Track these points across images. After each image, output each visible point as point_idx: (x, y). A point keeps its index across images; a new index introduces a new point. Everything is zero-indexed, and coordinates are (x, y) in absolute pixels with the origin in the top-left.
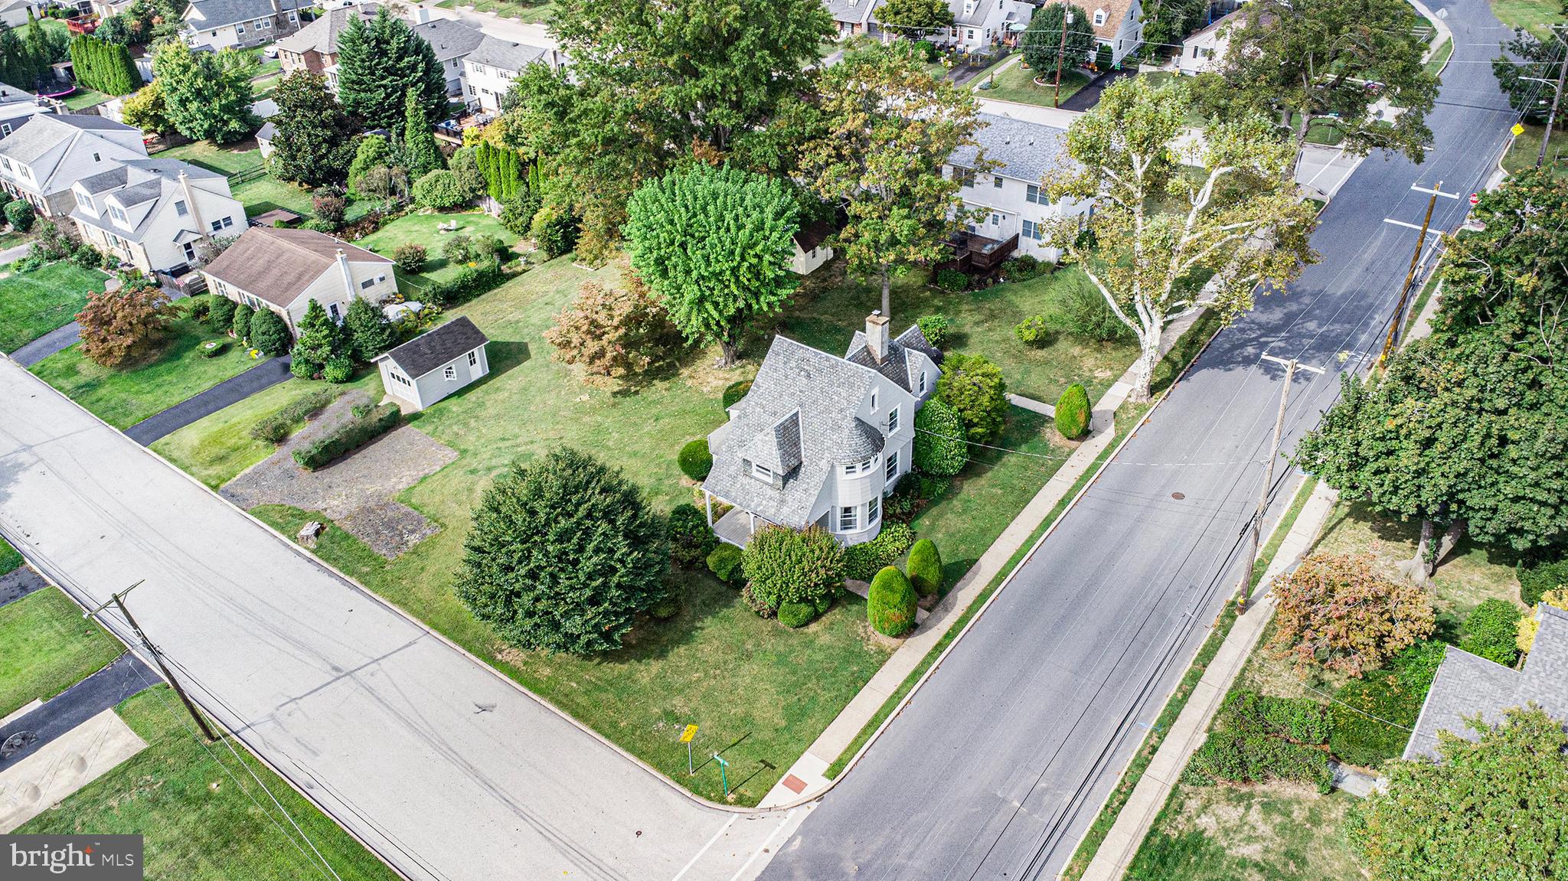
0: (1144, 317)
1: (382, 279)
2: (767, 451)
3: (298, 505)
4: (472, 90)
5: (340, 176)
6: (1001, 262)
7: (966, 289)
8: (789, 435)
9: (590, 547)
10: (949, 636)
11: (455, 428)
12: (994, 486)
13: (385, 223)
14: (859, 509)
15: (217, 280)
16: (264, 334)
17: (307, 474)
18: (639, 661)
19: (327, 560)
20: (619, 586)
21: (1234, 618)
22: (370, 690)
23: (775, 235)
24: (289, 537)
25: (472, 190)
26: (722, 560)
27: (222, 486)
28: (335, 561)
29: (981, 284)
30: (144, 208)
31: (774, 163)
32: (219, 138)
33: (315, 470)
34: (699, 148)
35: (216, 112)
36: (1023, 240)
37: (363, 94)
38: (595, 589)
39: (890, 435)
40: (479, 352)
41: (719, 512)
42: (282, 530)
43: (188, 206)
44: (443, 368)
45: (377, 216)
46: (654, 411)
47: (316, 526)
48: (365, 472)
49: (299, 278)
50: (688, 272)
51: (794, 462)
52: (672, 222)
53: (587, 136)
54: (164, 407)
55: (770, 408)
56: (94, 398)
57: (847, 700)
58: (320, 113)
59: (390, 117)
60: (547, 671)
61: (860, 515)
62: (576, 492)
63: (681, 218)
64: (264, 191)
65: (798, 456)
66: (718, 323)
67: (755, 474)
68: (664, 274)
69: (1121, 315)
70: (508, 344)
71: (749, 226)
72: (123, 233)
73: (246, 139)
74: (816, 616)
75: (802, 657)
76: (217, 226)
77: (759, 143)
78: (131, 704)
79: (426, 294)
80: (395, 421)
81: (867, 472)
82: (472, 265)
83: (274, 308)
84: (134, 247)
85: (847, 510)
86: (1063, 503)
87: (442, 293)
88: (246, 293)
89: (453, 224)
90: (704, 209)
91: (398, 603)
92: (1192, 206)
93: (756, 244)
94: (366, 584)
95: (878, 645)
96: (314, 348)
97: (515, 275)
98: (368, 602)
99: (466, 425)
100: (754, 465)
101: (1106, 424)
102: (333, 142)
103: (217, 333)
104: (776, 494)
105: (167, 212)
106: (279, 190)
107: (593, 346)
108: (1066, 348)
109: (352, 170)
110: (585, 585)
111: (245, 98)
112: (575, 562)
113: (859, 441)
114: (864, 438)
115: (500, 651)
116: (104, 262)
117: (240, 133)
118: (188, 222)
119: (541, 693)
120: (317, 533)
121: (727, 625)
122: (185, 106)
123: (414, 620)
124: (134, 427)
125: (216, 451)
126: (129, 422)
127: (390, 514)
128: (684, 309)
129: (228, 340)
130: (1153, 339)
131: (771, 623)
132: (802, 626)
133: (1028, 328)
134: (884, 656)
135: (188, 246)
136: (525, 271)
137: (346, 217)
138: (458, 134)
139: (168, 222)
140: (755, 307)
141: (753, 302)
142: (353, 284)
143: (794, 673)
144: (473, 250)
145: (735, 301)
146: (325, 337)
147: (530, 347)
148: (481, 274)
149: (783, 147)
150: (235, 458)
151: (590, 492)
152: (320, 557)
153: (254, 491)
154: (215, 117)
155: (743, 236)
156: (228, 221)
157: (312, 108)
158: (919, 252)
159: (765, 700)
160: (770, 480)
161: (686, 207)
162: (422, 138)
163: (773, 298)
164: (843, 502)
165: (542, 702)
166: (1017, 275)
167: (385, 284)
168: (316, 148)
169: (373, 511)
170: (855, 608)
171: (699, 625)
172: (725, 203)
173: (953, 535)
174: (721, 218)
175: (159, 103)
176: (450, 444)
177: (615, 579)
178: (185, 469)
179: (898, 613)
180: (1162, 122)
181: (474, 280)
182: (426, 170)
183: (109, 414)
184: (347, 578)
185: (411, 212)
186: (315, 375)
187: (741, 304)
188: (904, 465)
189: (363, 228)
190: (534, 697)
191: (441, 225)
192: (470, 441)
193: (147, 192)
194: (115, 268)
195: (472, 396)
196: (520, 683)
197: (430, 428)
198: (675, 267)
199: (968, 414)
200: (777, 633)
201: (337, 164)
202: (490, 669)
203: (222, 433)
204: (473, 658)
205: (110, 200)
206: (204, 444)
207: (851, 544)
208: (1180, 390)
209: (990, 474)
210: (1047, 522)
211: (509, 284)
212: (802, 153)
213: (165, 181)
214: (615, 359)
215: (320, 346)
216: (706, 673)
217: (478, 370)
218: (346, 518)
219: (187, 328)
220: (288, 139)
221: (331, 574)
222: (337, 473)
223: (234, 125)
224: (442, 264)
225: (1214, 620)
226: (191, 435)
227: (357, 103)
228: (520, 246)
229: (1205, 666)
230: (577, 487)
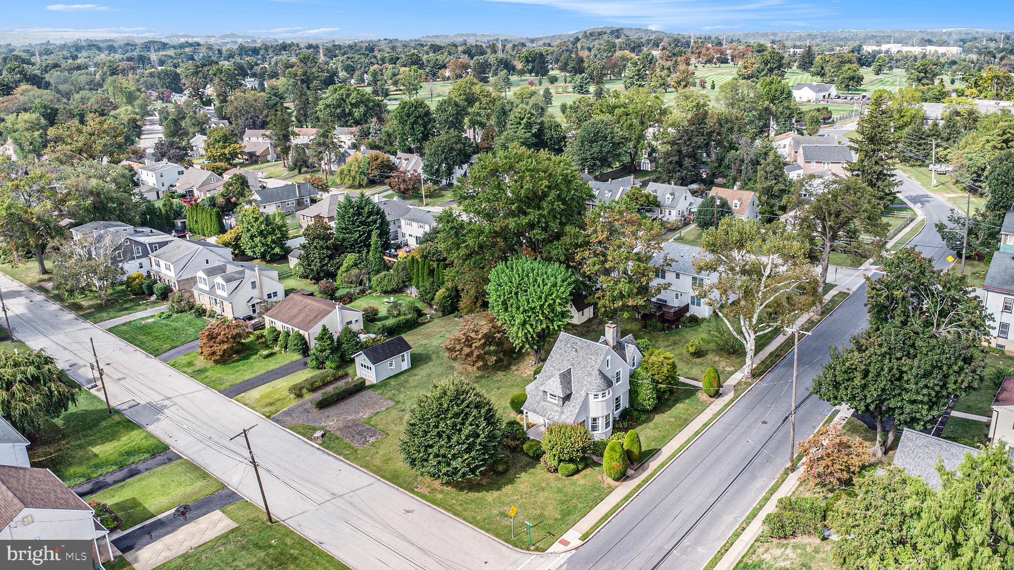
0: (746, 335)
1: (357, 321)
2: (555, 386)
3: (312, 425)
4: (404, 235)
5: (333, 276)
6: (680, 318)
7: (662, 331)
8: (566, 378)
9: (467, 423)
10: (645, 481)
11: (393, 392)
12: (671, 417)
13: (356, 299)
14: (600, 419)
15: (271, 319)
16: (295, 345)
17: (315, 412)
18: (488, 492)
19: (327, 448)
20: (480, 444)
21: (788, 474)
22: (351, 503)
23: (562, 289)
24: (308, 438)
25: (403, 282)
26: (531, 446)
27: (272, 416)
28: (331, 449)
29: (669, 328)
30: (236, 283)
31: (563, 258)
32: (268, 258)
33: (320, 408)
34: (525, 249)
35: (269, 243)
36: (691, 306)
37: (347, 235)
38: (469, 444)
39: (617, 384)
40: (407, 355)
41: (530, 426)
42: (304, 435)
43: (258, 284)
44: (388, 361)
45: (352, 295)
46: (497, 385)
47: (322, 432)
48: (347, 410)
49: (316, 317)
50: (518, 308)
51: (568, 392)
52: (511, 282)
53: (470, 242)
54: (241, 381)
55: (557, 367)
56: (203, 377)
57: (592, 508)
58: (326, 242)
59: (360, 247)
60: (441, 496)
61: (601, 423)
62: (463, 395)
63: (516, 280)
64: (292, 283)
65: (570, 389)
66: (532, 337)
67: (549, 399)
68: (506, 310)
69: (735, 334)
70: (420, 354)
71: (549, 284)
72: (222, 298)
73: (283, 258)
74: (577, 471)
75: (570, 489)
76: (269, 296)
77: (555, 248)
78: (229, 508)
79: (379, 329)
80: (361, 387)
81: (604, 399)
82: (401, 317)
83: (301, 332)
84: (227, 306)
85: (595, 419)
86: (705, 425)
87: (387, 329)
88: (286, 325)
89: (392, 299)
90: (527, 276)
91: (365, 467)
92: (763, 275)
93: (552, 294)
94: (348, 459)
95: (608, 484)
96: (321, 351)
97: (424, 323)
98: (349, 467)
99: (399, 390)
100: (548, 394)
101: (730, 391)
102: (331, 257)
103: (267, 347)
104: (559, 409)
105: (246, 289)
106: (299, 283)
107: (467, 350)
108: (710, 357)
109: (339, 272)
110: (464, 443)
111: (285, 237)
112: (460, 430)
113: (599, 381)
114: (603, 380)
115: (417, 488)
116: (208, 313)
117: (279, 255)
118: (255, 293)
119: (438, 505)
120: (323, 436)
121: (532, 476)
122: (252, 239)
123: (372, 474)
124: (225, 390)
125: (268, 400)
126: (223, 387)
127: (359, 428)
128: (515, 328)
129: (274, 351)
130: (751, 346)
131: (554, 475)
132: (570, 476)
133: (692, 346)
134: (611, 490)
135: (253, 306)
136: (429, 322)
137: (336, 295)
138: (396, 256)
139: (246, 292)
140: (551, 327)
141: (550, 325)
142: (342, 321)
143: (566, 496)
144: (403, 309)
145: (541, 324)
146: (328, 345)
147: (432, 356)
148: (407, 321)
149: (567, 250)
150: (279, 404)
151: (469, 395)
152: (324, 447)
153: (288, 419)
154: (267, 245)
155: (547, 288)
156: (275, 294)
157: (323, 239)
158: (634, 301)
159: (550, 508)
160: (556, 402)
161: (519, 274)
162: (378, 255)
163: (560, 323)
164: (593, 414)
165: (438, 509)
166: (688, 324)
167: (357, 324)
168: (322, 260)
169: (351, 427)
170: (597, 468)
171: (517, 476)
172: (538, 273)
173: (649, 438)
174: (536, 280)
175: (238, 238)
176: (390, 399)
177: (478, 441)
178: (253, 408)
179: (618, 464)
180: (745, 233)
181: (404, 323)
182: (378, 272)
183: (211, 384)
184: (338, 456)
185: (369, 294)
186: (321, 366)
187: (544, 326)
188: (624, 403)
189: (344, 301)
190: (434, 507)
191: (385, 300)
192: (401, 397)
193: (237, 276)
194: (213, 317)
195: (402, 378)
196: (427, 501)
197: (380, 391)
198: (511, 306)
199: (656, 377)
200: (558, 479)
201: (332, 269)
202: (412, 495)
203: (272, 393)
204: (403, 490)
205: (219, 280)
206: (262, 397)
207: (596, 439)
208: (769, 377)
209: (669, 412)
210: (697, 433)
211: (421, 327)
212: (577, 253)
213: (246, 271)
214: (478, 356)
215: (325, 350)
216: (521, 496)
217: (405, 365)
218: (337, 430)
219: (252, 345)
220: (307, 255)
221: (329, 455)
222: (331, 411)
223: (277, 250)
224: (386, 318)
225: (778, 476)
226: (255, 393)
227: (344, 240)
228: (427, 310)
229: (771, 494)
230: (463, 392)
